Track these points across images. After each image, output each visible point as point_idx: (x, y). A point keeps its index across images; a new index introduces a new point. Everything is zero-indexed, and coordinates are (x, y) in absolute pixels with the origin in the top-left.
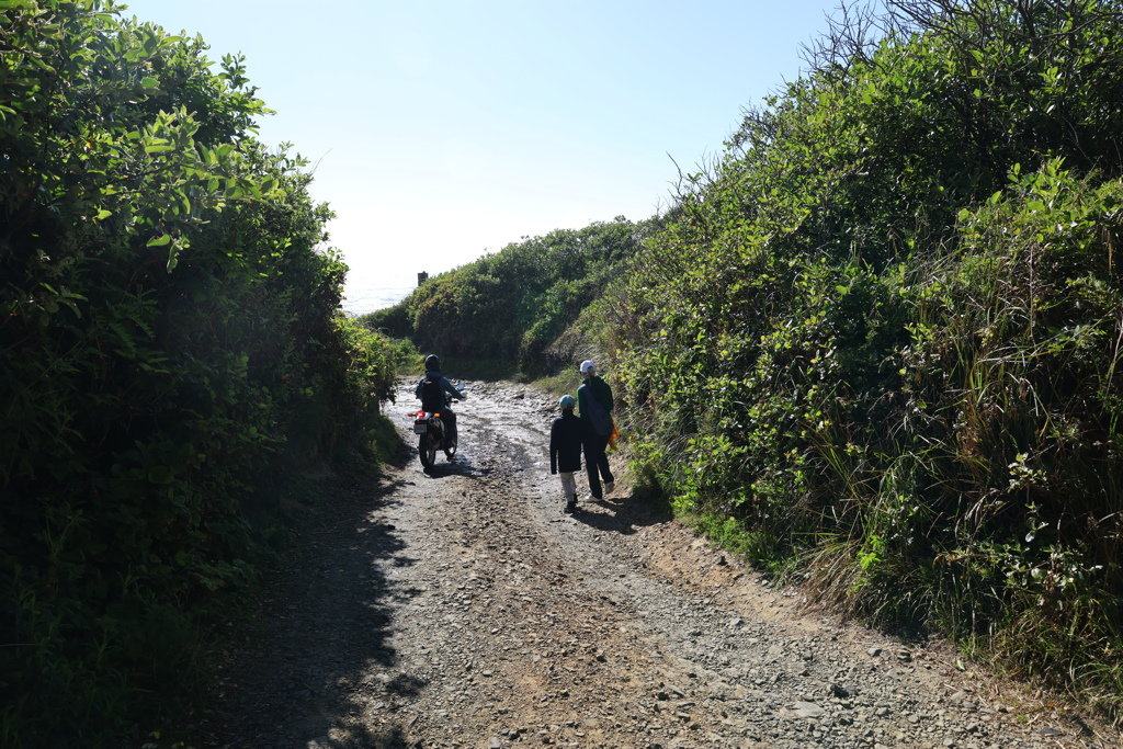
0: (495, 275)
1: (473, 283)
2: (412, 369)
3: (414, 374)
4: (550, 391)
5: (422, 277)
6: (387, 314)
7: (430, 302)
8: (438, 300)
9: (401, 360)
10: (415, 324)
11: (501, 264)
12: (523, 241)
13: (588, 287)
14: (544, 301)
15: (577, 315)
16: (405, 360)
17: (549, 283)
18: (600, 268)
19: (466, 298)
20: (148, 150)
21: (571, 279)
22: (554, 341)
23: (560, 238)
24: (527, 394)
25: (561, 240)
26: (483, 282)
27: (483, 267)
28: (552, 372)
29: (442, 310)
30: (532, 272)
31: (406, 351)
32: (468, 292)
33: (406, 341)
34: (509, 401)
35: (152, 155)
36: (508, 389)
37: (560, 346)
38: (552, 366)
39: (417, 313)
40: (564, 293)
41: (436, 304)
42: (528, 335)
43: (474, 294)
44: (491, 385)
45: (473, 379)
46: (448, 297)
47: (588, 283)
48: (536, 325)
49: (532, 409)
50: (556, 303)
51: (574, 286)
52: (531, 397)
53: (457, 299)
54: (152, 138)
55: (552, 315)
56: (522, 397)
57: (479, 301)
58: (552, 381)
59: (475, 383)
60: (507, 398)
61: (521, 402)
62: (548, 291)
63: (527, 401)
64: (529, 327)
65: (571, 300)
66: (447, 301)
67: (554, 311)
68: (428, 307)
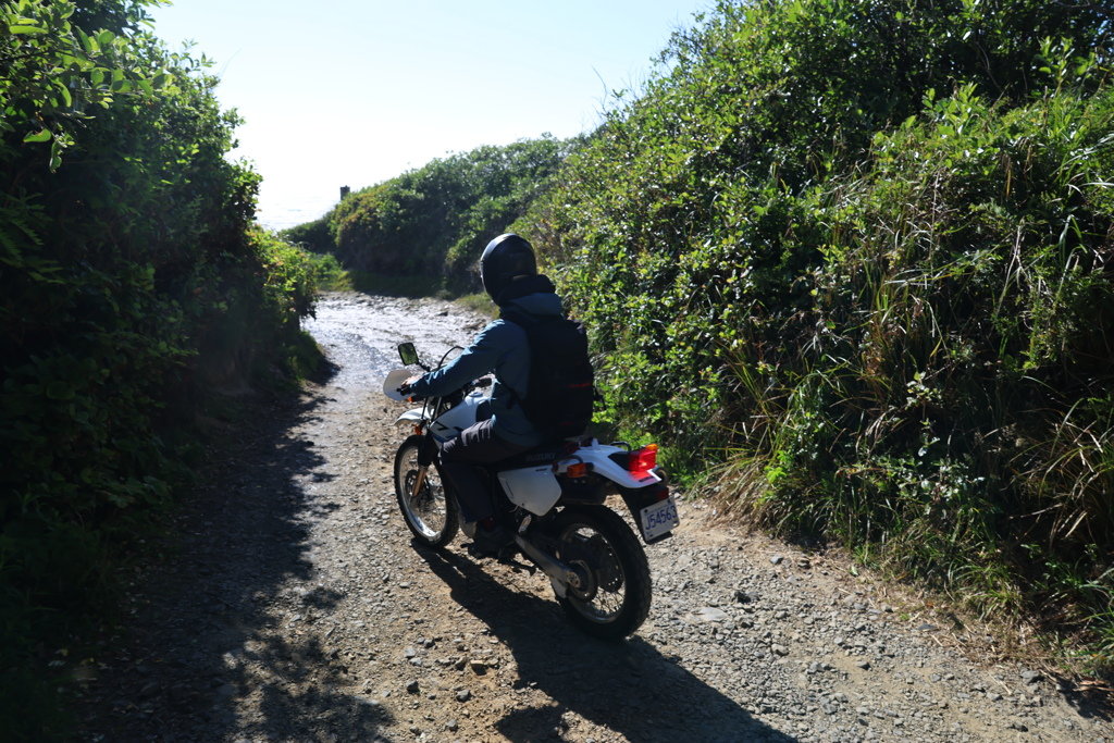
0: (418, 191)
1: (396, 198)
2: (335, 285)
3: (336, 290)
4: (474, 308)
5: (345, 190)
6: (308, 228)
7: (352, 217)
8: (361, 215)
9: (323, 276)
10: (337, 240)
11: (425, 179)
12: (449, 156)
13: (513, 204)
14: (469, 218)
16: (327, 276)
17: (474, 200)
18: (525, 185)
19: (389, 212)
20: (13, 30)
21: (496, 195)
23: (484, 155)
24: (451, 311)
25: (487, 155)
26: (407, 197)
27: (407, 182)
28: (477, 290)
29: (365, 225)
30: (456, 188)
31: (328, 266)
32: (391, 207)
33: (328, 257)
34: (432, 319)
35: (21, 37)
36: (430, 308)
39: (340, 228)
40: (488, 212)
41: (359, 218)
42: (453, 252)
43: (398, 210)
45: (396, 295)
46: (371, 211)
47: (513, 200)
48: (461, 242)
49: (456, 327)
50: (481, 220)
51: (499, 203)
52: (455, 314)
53: (380, 213)
54: (18, 16)
55: (476, 232)
56: (446, 314)
57: (403, 216)
58: (475, 299)
59: (399, 300)
60: (431, 315)
61: (445, 318)
62: (473, 207)
63: (451, 318)
64: (453, 244)
65: (496, 217)
66: (370, 216)
67: (479, 228)
68: (350, 222)
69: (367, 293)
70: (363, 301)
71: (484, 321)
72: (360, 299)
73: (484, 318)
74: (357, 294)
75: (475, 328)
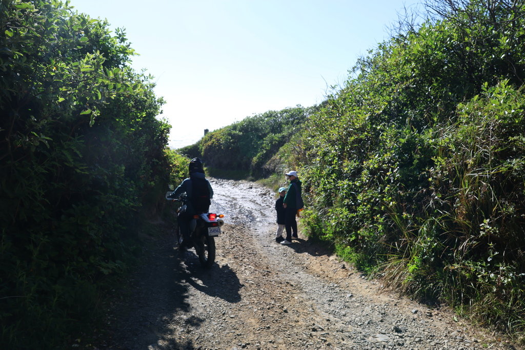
0: (240, 131)
1: (230, 134)
4: (264, 185)
5: (206, 131)
6: (189, 148)
7: (209, 143)
8: (213, 142)
10: (202, 153)
11: (243, 126)
12: (254, 115)
13: (283, 137)
14: (263, 143)
15: (278, 150)
17: (265, 135)
18: (289, 128)
19: (226, 142)
20: (82, 70)
21: (275, 133)
22: (267, 162)
23: (270, 115)
24: (254, 187)
25: (271, 116)
26: (234, 134)
27: (235, 127)
28: (266, 177)
29: (215, 147)
30: (257, 130)
32: (227, 138)
34: (245, 190)
35: (84, 73)
36: (244, 185)
37: (270, 164)
38: (266, 174)
39: (204, 148)
40: (272, 141)
41: (212, 144)
42: (255, 159)
43: (230, 140)
44: (237, 182)
45: (228, 179)
46: (218, 140)
47: (283, 135)
48: (259, 154)
49: (256, 194)
50: (268, 145)
51: (277, 137)
52: (255, 188)
53: (222, 142)
54: (84, 65)
55: (266, 150)
56: (251, 188)
57: (233, 143)
58: (266, 181)
59: (230, 181)
60: (245, 188)
61: (251, 190)
62: (264, 139)
63: (254, 190)
64: (255, 155)
65: (275, 143)
66: (217, 143)
67: (267, 148)
68: (208, 146)
69: (215, 177)
70: (213, 181)
71: (269, 191)
72: (212, 180)
73: (269, 190)
74: (210, 178)
75: (265, 194)
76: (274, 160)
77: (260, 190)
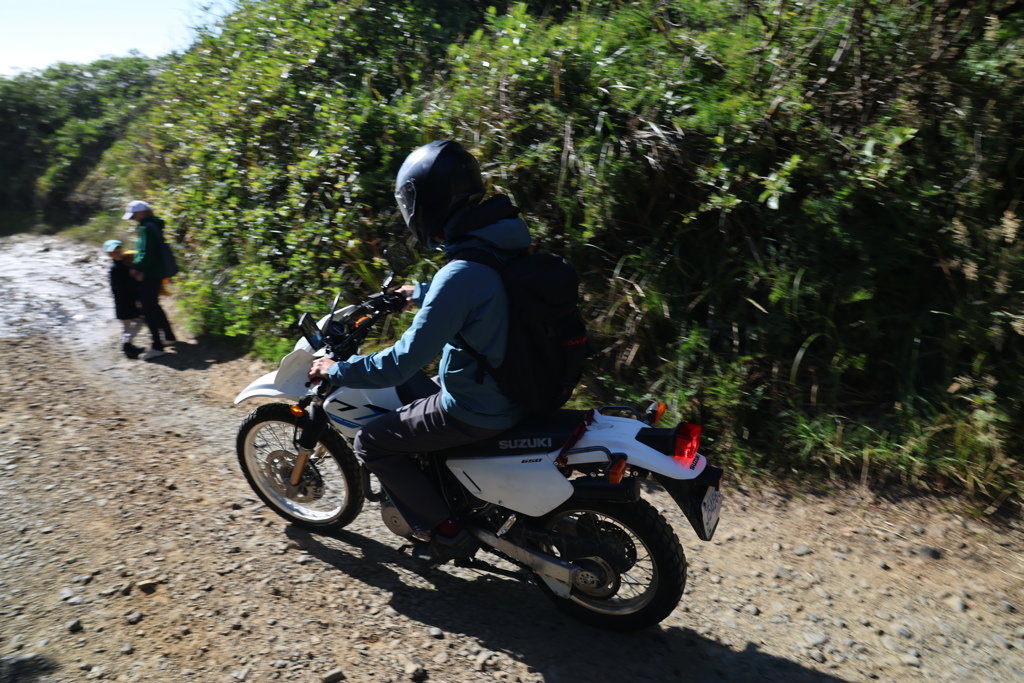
4: (81, 240)
13: (108, 127)
14: (57, 143)
15: (98, 158)
17: (59, 123)
18: (118, 106)
21: (85, 117)
22: (77, 187)
23: (63, 73)
28: (81, 221)
30: (35, 110)
37: (85, 192)
38: (79, 215)
40: (80, 136)
42: (44, 182)
47: (108, 123)
48: (52, 170)
50: (72, 145)
51: (91, 126)
55: (69, 158)
58: (83, 230)
62: (59, 132)
63: (55, 254)
64: (42, 173)
65: (90, 142)
67: (72, 154)
71: (95, 252)
75: (86, 261)
76: (93, 182)
77: (74, 253)
